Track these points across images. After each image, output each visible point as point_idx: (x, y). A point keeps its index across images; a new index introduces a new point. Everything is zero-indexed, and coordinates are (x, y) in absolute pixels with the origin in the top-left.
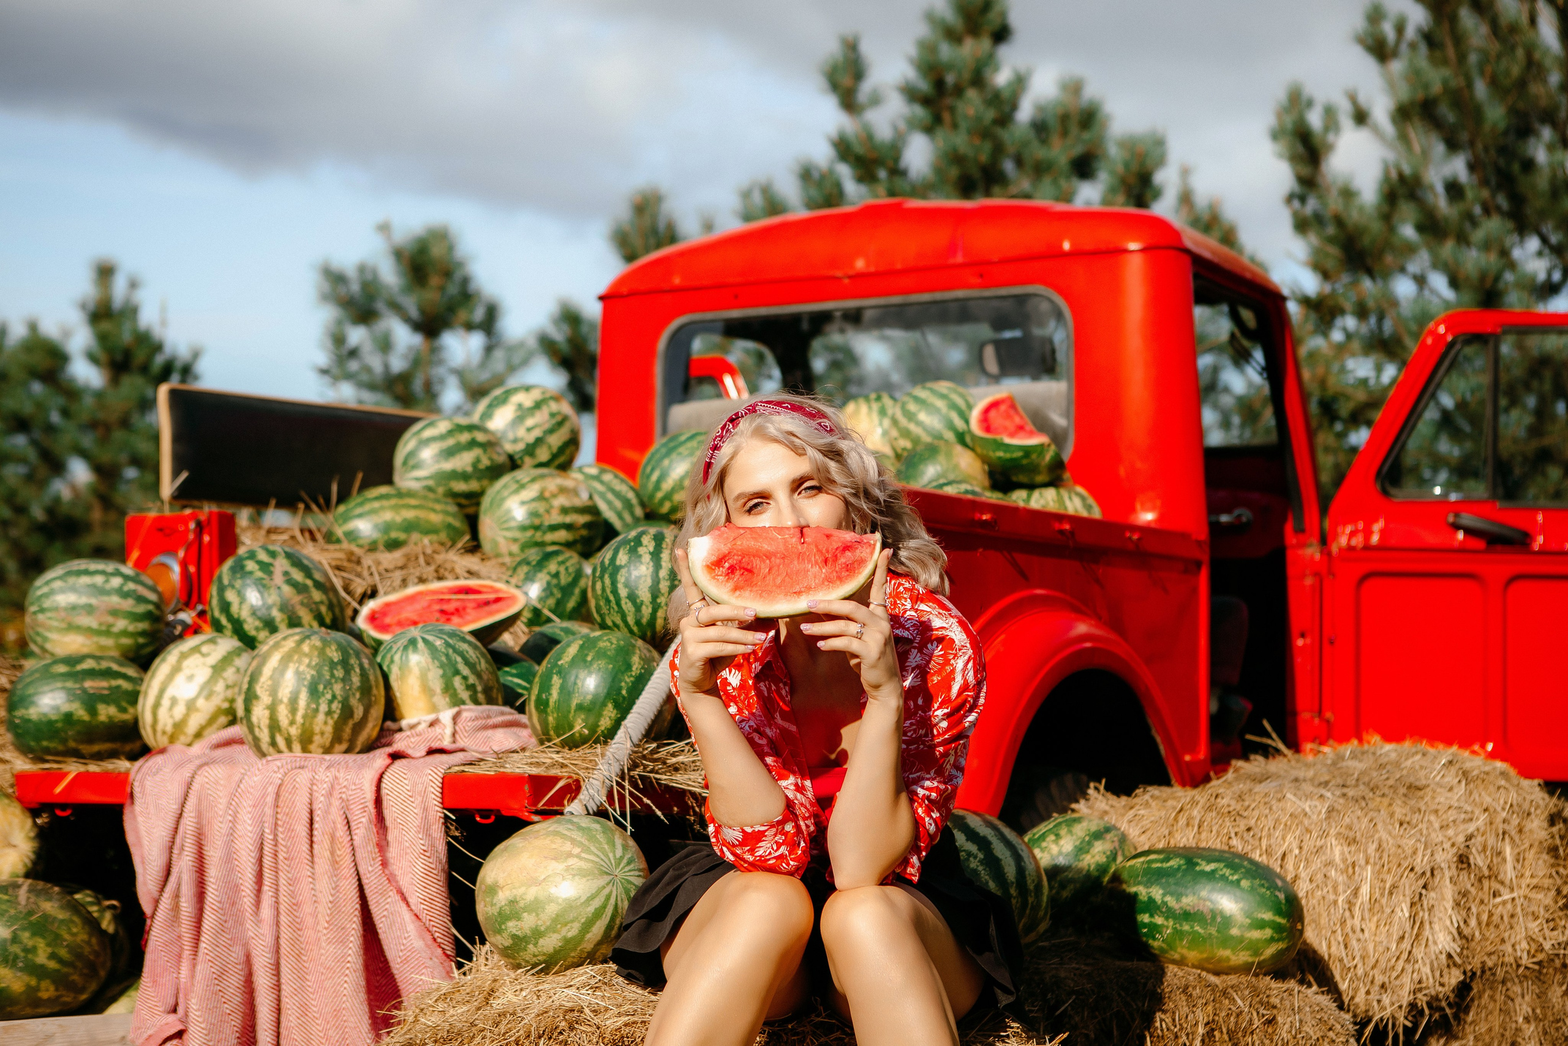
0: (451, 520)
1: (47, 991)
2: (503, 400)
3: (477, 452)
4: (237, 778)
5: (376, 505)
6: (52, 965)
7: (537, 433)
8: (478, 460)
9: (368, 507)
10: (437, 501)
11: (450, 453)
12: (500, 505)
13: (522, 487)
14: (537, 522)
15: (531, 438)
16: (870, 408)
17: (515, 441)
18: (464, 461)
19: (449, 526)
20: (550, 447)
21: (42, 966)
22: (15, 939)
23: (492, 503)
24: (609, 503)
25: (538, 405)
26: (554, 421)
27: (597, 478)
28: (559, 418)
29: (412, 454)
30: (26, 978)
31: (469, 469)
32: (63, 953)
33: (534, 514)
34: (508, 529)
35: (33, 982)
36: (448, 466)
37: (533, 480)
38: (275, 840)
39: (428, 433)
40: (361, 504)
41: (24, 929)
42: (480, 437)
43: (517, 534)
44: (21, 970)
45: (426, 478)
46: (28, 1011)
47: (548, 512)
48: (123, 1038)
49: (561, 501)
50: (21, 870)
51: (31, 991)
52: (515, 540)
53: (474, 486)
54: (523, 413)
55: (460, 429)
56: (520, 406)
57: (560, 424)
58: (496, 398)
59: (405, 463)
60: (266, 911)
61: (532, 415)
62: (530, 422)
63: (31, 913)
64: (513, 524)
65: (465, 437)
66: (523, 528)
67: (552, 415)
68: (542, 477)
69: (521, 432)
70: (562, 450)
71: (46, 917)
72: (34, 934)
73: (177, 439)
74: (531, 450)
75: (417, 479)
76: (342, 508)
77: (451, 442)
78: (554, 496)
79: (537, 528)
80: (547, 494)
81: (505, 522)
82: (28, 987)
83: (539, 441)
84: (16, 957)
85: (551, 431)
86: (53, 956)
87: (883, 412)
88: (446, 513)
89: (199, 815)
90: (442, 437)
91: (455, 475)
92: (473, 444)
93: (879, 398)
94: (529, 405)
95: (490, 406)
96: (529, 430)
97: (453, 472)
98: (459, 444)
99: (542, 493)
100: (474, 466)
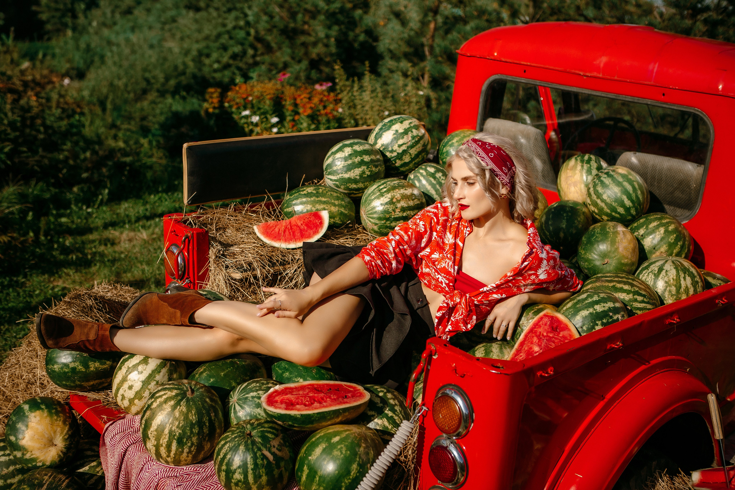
0: (342, 210)
2: (387, 127)
3: (364, 168)
5: (304, 200)
7: (404, 148)
8: (363, 172)
9: (299, 201)
10: (338, 198)
11: (348, 169)
12: (369, 204)
13: (382, 195)
14: (388, 216)
15: (400, 150)
16: (582, 166)
17: (392, 151)
18: (356, 173)
19: (342, 213)
20: (410, 154)
23: (365, 201)
24: (437, 191)
25: (406, 132)
26: (413, 141)
27: (433, 175)
28: (417, 139)
29: (330, 166)
31: (358, 177)
33: (386, 212)
34: (372, 218)
36: (346, 176)
37: (388, 191)
39: (339, 155)
40: (297, 199)
42: (367, 158)
43: (377, 222)
45: (335, 180)
47: (394, 211)
49: (403, 204)
52: (376, 224)
53: (361, 185)
54: (398, 136)
55: (356, 153)
56: (397, 131)
57: (417, 143)
58: (385, 125)
61: (403, 138)
62: (401, 141)
64: (375, 216)
65: (358, 159)
66: (380, 219)
67: (413, 137)
68: (394, 188)
69: (396, 147)
70: (417, 156)
74: (400, 156)
75: (331, 180)
76: (288, 197)
77: (350, 162)
78: (399, 201)
79: (387, 219)
80: (394, 200)
81: (372, 214)
83: (404, 152)
85: (412, 147)
87: (589, 172)
88: (340, 206)
90: (346, 159)
91: (350, 180)
92: (362, 163)
93: (589, 161)
94: (401, 131)
95: (381, 129)
96: (400, 146)
97: (349, 179)
98: (354, 163)
99: (392, 199)
100: (361, 176)
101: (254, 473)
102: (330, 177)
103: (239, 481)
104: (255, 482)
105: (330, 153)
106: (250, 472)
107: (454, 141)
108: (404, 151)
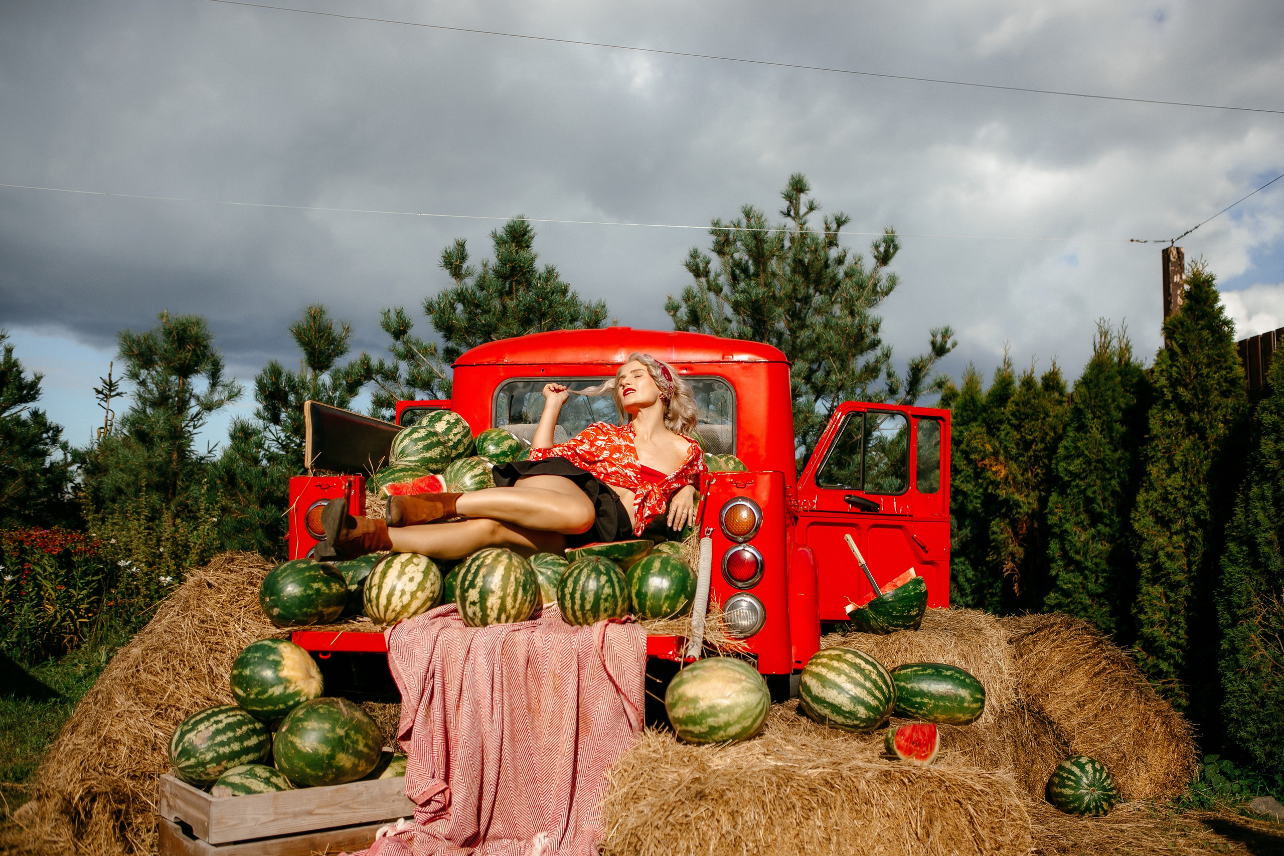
1: (362, 766)
2: (438, 418)
3: (442, 447)
4: (470, 637)
5: (401, 474)
6: (366, 750)
7: (459, 437)
8: (442, 452)
11: (428, 448)
13: (473, 467)
15: (455, 440)
18: (435, 453)
21: (361, 751)
22: (347, 735)
25: (457, 422)
26: (463, 432)
28: (465, 431)
29: (406, 447)
30: (353, 759)
31: (437, 457)
32: (370, 742)
35: (356, 762)
36: (428, 455)
37: (478, 463)
38: (502, 673)
39: (415, 436)
40: (392, 473)
41: (350, 729)
42: (441, 439)
44: (351, 754)
45: (416, 461)
46: (350, 779)
48: (399, 792)
50: (319, 692)
51: (355, 766)
53: (440, 466)
54: (450, 427)
55: (431, 433)
56: (448, 422)
57: (466, 434)
58: (432, 417)
59: (402, 452)
60: (497, 716)
61: (454, 429)
62: (455, 431)
63: (352, 719)
65: (435, 439)
67: (464, 427)
69: (451, 436)
70: (469, 446)
71: (359, 721)
72: (356, 732)
73: (314, 433)
75: (410, 461)
76: (380, 475)
77: (428, 441)
82: (354, 764)
84: (348, 746)
85: (465, 436)
86: (366, 745)
89: (443, 660)
90: (423, 438)
91: (432, 460)
92: (439, 443)
94: (452, 421)
95: (430, 421)
96: (455, 435)
97: (431, 458)
98: (432, 442)
99: (485, 470)
100: (440, 455)
101: (619, 585)
102: (409, 458)
103: (609, 595)
104: (621, 593)
105: (401, 436)
106: (616, 585)
107: (493, 435)
108: (459, 440)
